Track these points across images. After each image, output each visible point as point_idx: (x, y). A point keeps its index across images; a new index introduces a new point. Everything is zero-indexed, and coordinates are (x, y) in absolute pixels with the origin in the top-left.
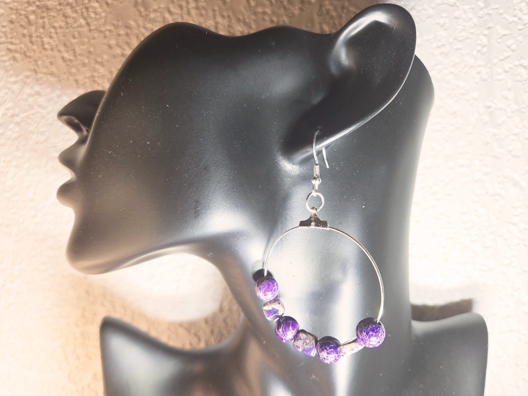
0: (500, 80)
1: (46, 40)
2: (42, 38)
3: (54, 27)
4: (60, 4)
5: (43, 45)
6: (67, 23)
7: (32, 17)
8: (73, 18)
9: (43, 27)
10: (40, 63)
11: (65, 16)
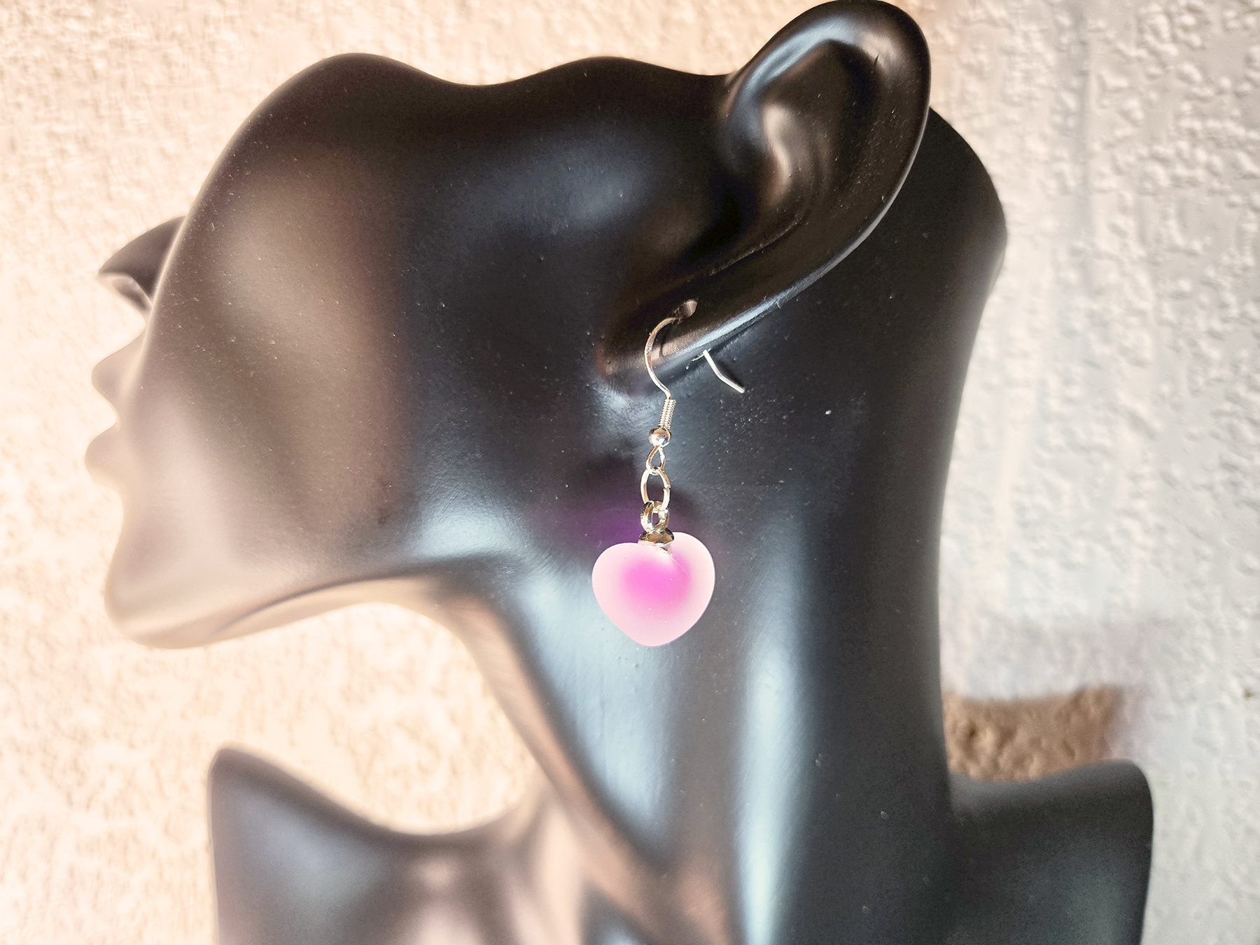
0: (1102, 191)
1: (127, 113)
2: (119, 109)
3: (146, 87)
4: (158, 37)
5: (121, 123)
6: (171, 78)
7: (100, 65)
8: (184, 65)
9: (123, 84)
10: (114, 162)
11: (167, 61)
